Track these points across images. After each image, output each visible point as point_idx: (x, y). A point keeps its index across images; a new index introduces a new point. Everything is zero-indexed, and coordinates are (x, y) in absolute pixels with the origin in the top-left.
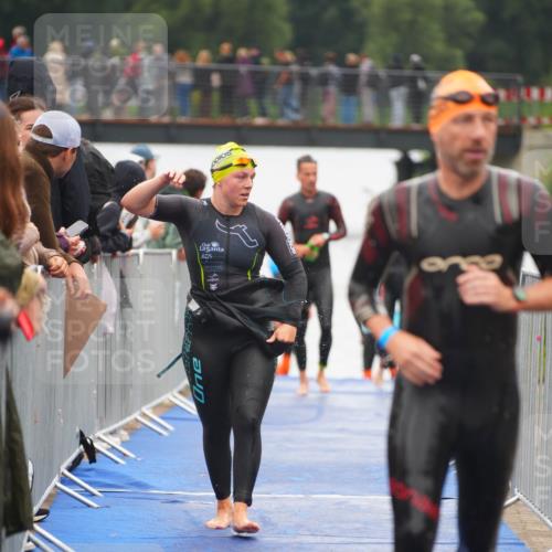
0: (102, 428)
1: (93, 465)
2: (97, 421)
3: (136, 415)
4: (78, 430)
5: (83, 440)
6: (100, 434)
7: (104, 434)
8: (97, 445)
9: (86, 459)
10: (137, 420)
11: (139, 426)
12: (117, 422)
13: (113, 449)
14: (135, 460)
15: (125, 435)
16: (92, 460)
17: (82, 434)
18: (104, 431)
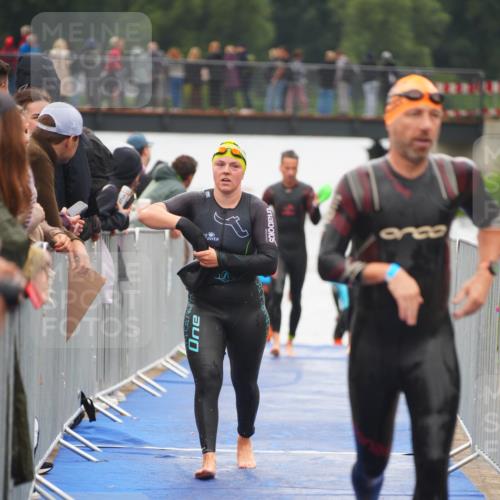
0: (101, 389)
1: (93, 423)
2: (96, 384)
3: (132, 378)
4: (79, 392)
5: (84, 400)
6: (99, 395)
7: (104, 395)
8: (97, 405)
9: (86, 418)
10: (133, 383)
11: (135, 387)
12: (115, 384)
13: (111, 408)
14: (131, 419)
15: (122, 396)
16: (92, 418)
17: (83, 395)
18: (104, 392)
